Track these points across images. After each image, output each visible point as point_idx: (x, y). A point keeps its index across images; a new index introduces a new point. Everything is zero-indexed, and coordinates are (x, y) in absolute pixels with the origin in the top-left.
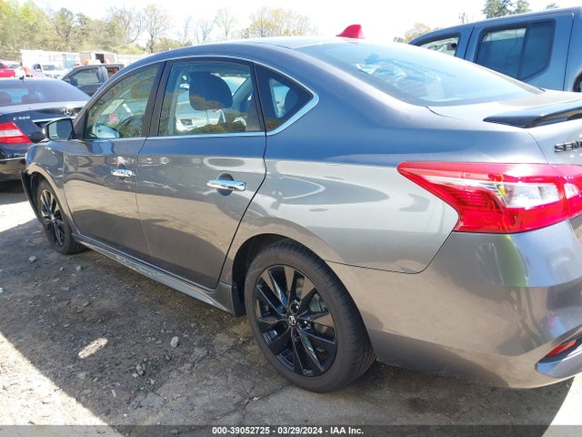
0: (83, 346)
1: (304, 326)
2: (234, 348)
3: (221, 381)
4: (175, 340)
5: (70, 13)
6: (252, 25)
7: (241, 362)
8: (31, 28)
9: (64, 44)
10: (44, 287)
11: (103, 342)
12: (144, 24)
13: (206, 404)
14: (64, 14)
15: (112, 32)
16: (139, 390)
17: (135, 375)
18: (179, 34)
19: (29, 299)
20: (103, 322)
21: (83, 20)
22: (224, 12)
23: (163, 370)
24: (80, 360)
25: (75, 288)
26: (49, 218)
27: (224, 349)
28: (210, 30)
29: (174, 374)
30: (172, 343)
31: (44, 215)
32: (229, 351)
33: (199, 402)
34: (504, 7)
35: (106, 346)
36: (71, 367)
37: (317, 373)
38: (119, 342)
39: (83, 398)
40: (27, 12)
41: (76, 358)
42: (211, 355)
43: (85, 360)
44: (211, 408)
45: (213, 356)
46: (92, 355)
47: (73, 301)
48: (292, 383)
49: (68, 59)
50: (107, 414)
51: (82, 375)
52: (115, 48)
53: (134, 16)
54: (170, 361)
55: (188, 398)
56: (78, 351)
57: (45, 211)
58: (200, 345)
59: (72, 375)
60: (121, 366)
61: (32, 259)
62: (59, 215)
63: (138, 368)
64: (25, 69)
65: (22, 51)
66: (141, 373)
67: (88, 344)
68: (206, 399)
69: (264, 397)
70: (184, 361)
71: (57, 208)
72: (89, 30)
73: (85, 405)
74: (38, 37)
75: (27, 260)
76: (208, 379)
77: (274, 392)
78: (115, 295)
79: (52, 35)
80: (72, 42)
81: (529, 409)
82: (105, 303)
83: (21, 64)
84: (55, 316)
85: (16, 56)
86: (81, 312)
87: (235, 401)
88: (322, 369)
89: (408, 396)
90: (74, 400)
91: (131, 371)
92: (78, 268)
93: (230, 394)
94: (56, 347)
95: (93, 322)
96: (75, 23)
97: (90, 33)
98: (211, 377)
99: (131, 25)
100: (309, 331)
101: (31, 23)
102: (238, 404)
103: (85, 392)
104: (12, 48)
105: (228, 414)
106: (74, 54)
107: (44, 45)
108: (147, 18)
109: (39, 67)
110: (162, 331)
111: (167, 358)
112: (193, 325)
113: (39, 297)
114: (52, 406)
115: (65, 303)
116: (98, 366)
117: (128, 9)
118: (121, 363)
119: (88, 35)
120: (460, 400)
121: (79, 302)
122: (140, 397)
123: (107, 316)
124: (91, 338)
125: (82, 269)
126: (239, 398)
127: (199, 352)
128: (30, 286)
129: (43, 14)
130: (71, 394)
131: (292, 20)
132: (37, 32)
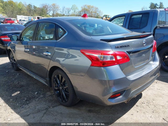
0: (13, 93)
1: (63, 89)
2: (51, 96)
3: (44, 103)
4: (36, 93)
5: (31, 5)
6: (82, 10)
7: (51, 99)
8: (20, 9)
9: (29, 14)
10: (8, 79)
11: (19, 92)
12: (51, 9)
13: (39, 108)
14: (30, 6)
15: (43, 11)
16: (24, 104)
17: (24, 100)
18: (61, 12)
19: (4, 81)
20: (20, 88)
21: (35, 7)
22: (74, 6)
23: (31, 100)
24: (12, 96)
25: (16, 79)
26: (12, 61)
27: (48, 96)
28: (70, 11)
29: (33, 101)
30: (35, 94)
31: (11, 60)
32: (49, 96)
33: (37, 107)
34: (156, 6)
35: (19, 93)
36: (9, 98)
37: (66, 101)
38: (23, 93)
39: (10, 105)
40: (19, 5)
41: (11, 96)
42: (44, 97)
43: (13, 96)
44: (40, 109)
45: (45, 97)
46: (15, 95)
47: (15, 82)
48: (61, 104)
49: (30, 18)
50: (15, 109)
51: (11, 100)
52: (43, 15)
53: (49, 6)
54: (34, 98)
55: (35, 106)
56: (12, 94)
57: (12, 59)
58: (43, 94)
59: (9, 100)
60: (21, 98)
61: (7, 71)
62: (14, 60)
63: (25, 99)
64: (17, 21)
65: (17, 16)
66: (26, 100)
67: (15, 93)
68: (39, 107)
69: (53, 107)
70: (37, 98)
71: (14, 59)
72: (36, 10)
73: (10, 107)
74: (22, 12)
75: (6, 72)
76: (41, 102)
77: (56, 106)
78: (25, 81)
79: (26, 11)
80: (31, 13)
81: (118, 113)
82: (22, 83)
83: (17, 19)
84: (9, 86)
85: (16, 17)
86: (16, 85)
87: (46, 108)
88: (67, 100)
89: (89, 109)
90: (8, 105)
91: (23, 100)
92: (18, 74)
93: (45, 106)
94: (7, 93)
95: (18, 88)
96: (33, 8)
97: (36, 11)
98: (42, 102)
99: (48, 9)
100: (64, 91)
101: (20, 8)
102: (47, 108)
103: (11, 103)
104: (15, 15)
105: (43, 110)
106: (31, 17)
107: (24, 14)
108: (52, 7)
109: (21, 20)
110: (34, 91)
111: (33, 97)
112: (42, 90)
113: (6, 81)
114: (2, 106)
115: (12, 83)
116: (16, 98)
117: (47, 5)
118: (21, 97)
119: (36, 12)
120: (102, 110)
121: (16, 82)
122: (24, 106)
123: (22, 86)
124: (16, 91)
125: (19, 74)
126: (47, 107)
127: (42, 96)
128: (5, 78)
129: (24, 5)
130: (7, 104)
131: (93, 9)
132: (22, 10)
